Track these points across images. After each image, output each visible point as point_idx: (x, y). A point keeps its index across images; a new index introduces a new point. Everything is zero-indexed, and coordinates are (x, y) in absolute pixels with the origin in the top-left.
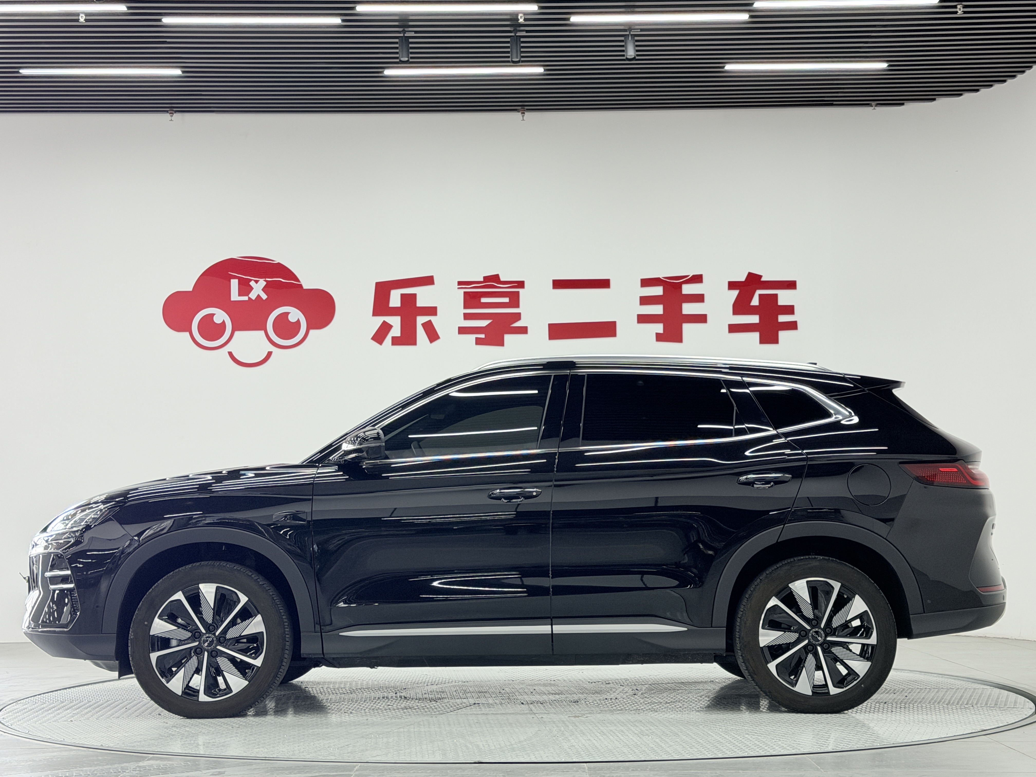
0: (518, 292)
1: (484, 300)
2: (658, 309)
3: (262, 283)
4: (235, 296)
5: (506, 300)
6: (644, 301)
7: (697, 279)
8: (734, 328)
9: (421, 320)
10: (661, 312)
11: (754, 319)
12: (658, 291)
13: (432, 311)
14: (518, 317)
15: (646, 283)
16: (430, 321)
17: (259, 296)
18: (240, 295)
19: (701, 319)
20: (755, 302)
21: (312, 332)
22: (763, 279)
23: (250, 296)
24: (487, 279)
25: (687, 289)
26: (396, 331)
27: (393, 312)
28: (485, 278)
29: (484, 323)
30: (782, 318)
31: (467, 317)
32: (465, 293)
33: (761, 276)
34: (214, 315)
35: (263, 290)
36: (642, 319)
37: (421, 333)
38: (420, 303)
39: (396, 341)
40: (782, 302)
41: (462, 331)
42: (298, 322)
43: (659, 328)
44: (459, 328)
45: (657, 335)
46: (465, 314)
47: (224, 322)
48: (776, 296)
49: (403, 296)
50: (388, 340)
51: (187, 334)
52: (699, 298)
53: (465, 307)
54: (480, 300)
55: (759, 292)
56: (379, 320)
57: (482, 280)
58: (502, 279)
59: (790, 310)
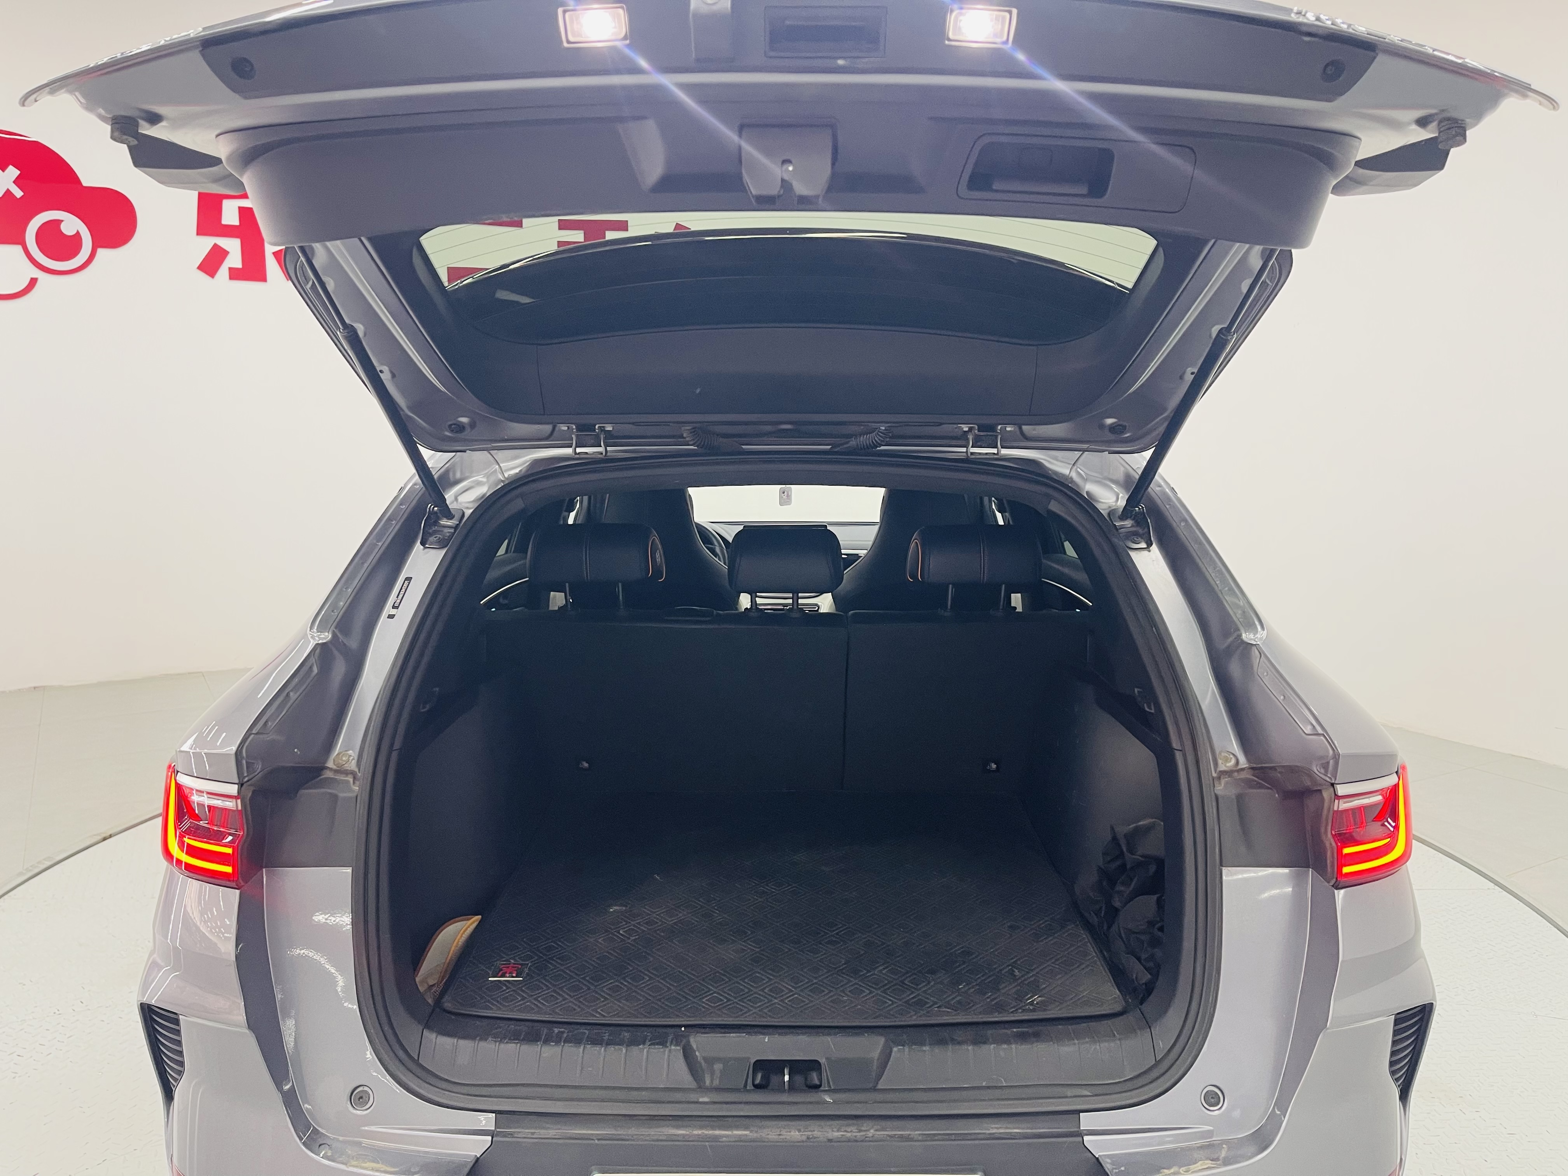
3: (13, 172)
9: (271, 247)
12: (579, 236)
17: (8, 191)
21: (101, 252)
35: (16, 182)
37: (272, 266)
42: (78, 235)
56: (208, 242)
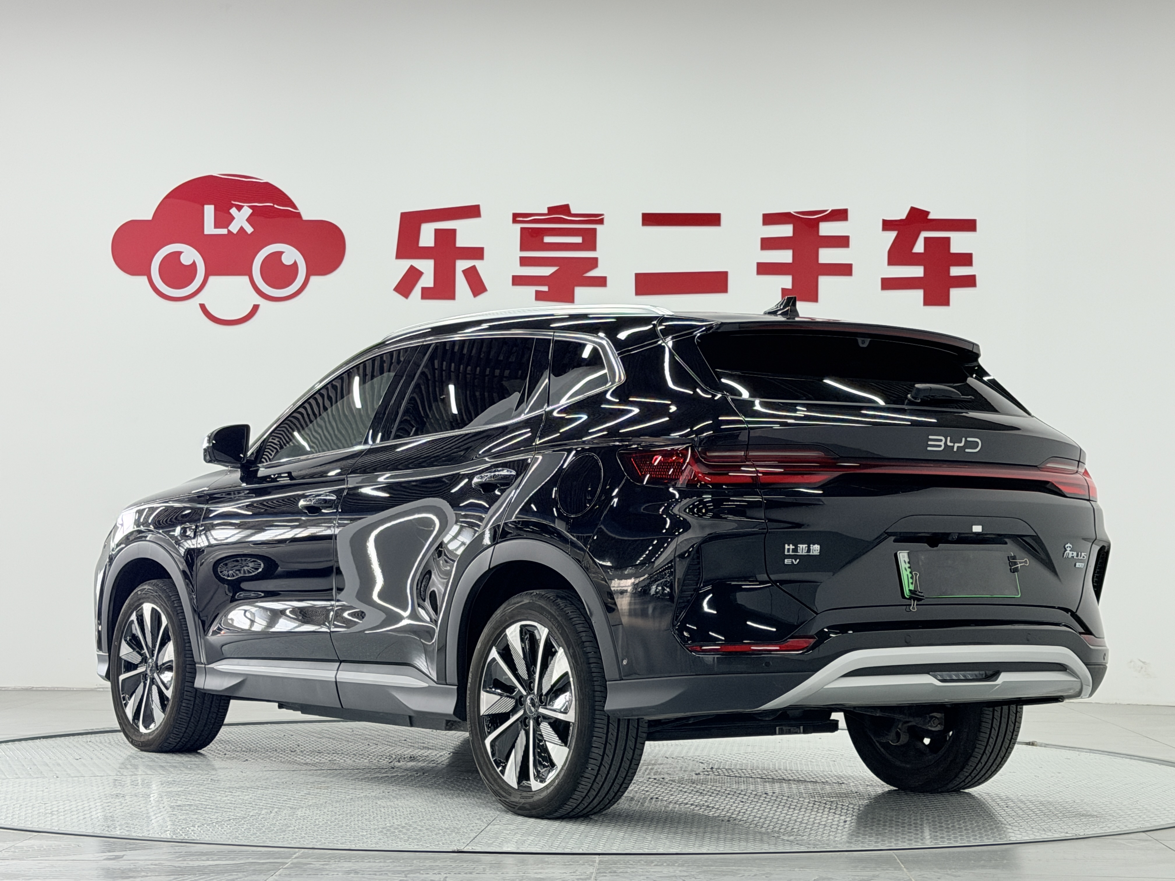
0: (595, 230)
1: (548, 239)
2: (785, 256)
3: (247, 211)
4: (209, 228)
5: (578, 240)
6: (767, 244)
7: (840, 215)
8: (888, 284)
9: (462, 265)
10: (790, 260)
11: (917, 271)
12: (786, 231)
13: (477, 253)
14: (593, 263)
15: (769, 219)
16: (474, 268)
17: (242, 229)
18: (216, 226)
19: (845, 270)
20: (919, 247)
21: (313, 279)
22: (931, 217)
23: (230, 228)
24: (552, 210)
25: (826, 229)
26: (427, 280)
27: (424, 253)
28: (550, 209)
29: (547, 271)
30: (956, 271)
31: (524, 262)
32: (522, 229)
33: (928, 213)
34: (180, 253)
35: (248, 220)
36: (764, 269)
38: (461, 242)
39: (427, 294)
40: (955, 248)
41: (518, 281)
42: (295, 263)
43: (787, 281)
44: (514, 277)
45: (783, 290)
46: (521, 258)
47: (194, 263)
48: (948, 239)
49: (437, 231)
50: (417, 292)
51: (145, 279)
52: (843, 242)
53: (523, 248)
54: (543, 239)
55: (924, 234)
56: (405, 264)
57: (546, 211)
58: (573, 211)
59: (966, 259)
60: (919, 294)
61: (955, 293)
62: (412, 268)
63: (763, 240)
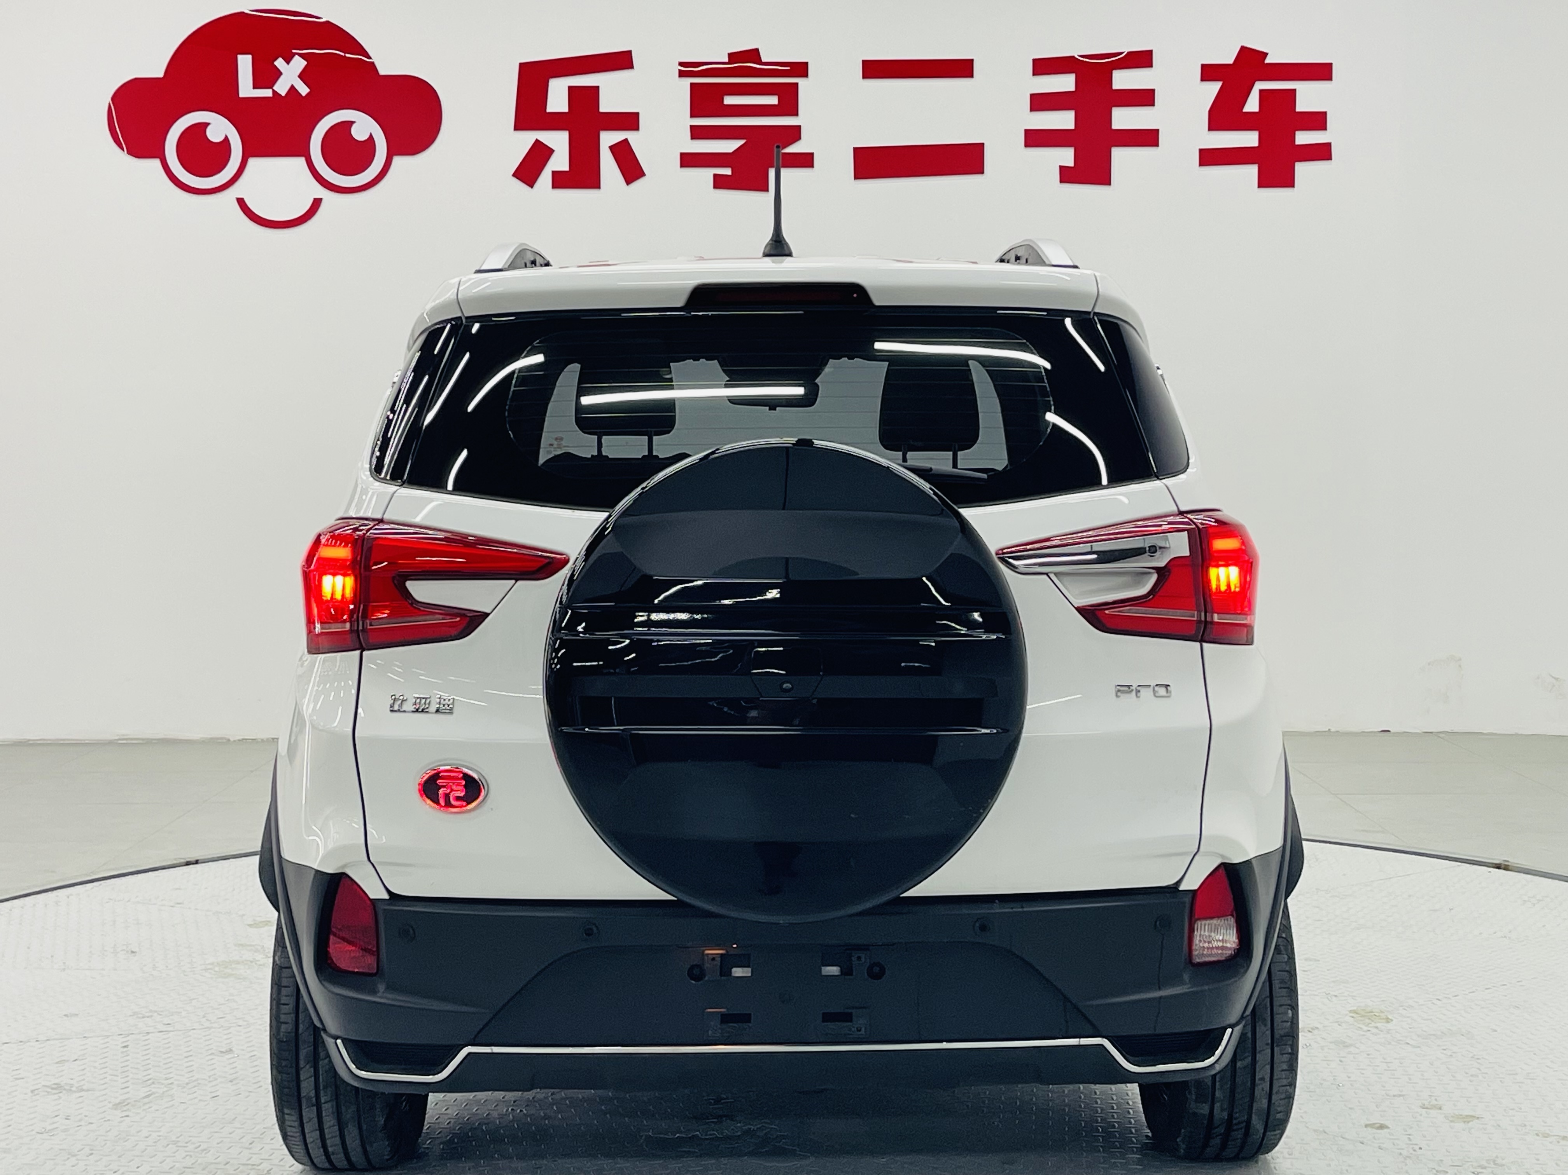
0: (797, 84)
1: (729, 100)
2: (1064, 120)
3: (299, 64)
4: (246, 88)
5: (773, 100)
6: (1040, 102)
7: (1142, 59)
8: (1208, 157)
9: (608, 138)
10: (1071, 125)
11: (1249, 139)
12: (1066, 83)
13: (630, 121)
14: (794, 133)
15: (1042, 67)
16: (626, 141)
17: (292, 87)
18: (255, 86)
19: (1148, 138)
20: (1252, 105)
21: (397, 160)
22: (1268, 61)
23: (275, 88)
24: (734, 57)
25: (1122, 80)
26: (560, 161)
27: (554, 122)
28: (731, 55)
29: (729, 146)
30: (1303, 138)
32: (692, 84)
33: (1266, 54)
34: (207, 124)
35: (301, 76)
36: (1035, 139)
37: (608, 165)
38: (606, 105)
39: (560, 181)
40: (1303, 105)
41: (688, 160)
42: (371, 138)
43: (1066, 156)
44: (683, 155)
45: (1062, 168)
46: (692, 127)
47: (226, 139)
48: (1294, 91)
49: (572, 90)
50: (545, 178)
51: (156, 163)
52: (1145, 98)
53: (694, 113)
54: (722, 100)
55: (1260, 86)
56: (528, 138)
57: (726, 60)
58: (764, 59)
59: (1318, 121)
60: (1252, 171)
61: (1302, 169)
62: (537, 142)
63: (1033, 97)
